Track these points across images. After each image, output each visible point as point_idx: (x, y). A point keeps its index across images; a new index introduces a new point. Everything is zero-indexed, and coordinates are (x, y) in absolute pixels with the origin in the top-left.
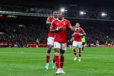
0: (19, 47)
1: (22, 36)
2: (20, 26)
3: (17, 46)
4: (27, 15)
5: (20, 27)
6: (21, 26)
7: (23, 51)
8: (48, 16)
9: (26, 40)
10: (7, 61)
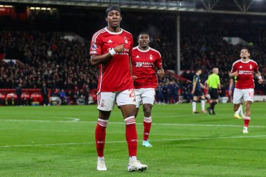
0: (63, 104)
1: (75, 71)
2: (66, 37)
3: (58, 102)
4: (89, 5)
5: (67, 40)
6: (70, 38)
7: (77, 117)
8: (153, 6)
9: (86, 83)
10: (30, 148)
